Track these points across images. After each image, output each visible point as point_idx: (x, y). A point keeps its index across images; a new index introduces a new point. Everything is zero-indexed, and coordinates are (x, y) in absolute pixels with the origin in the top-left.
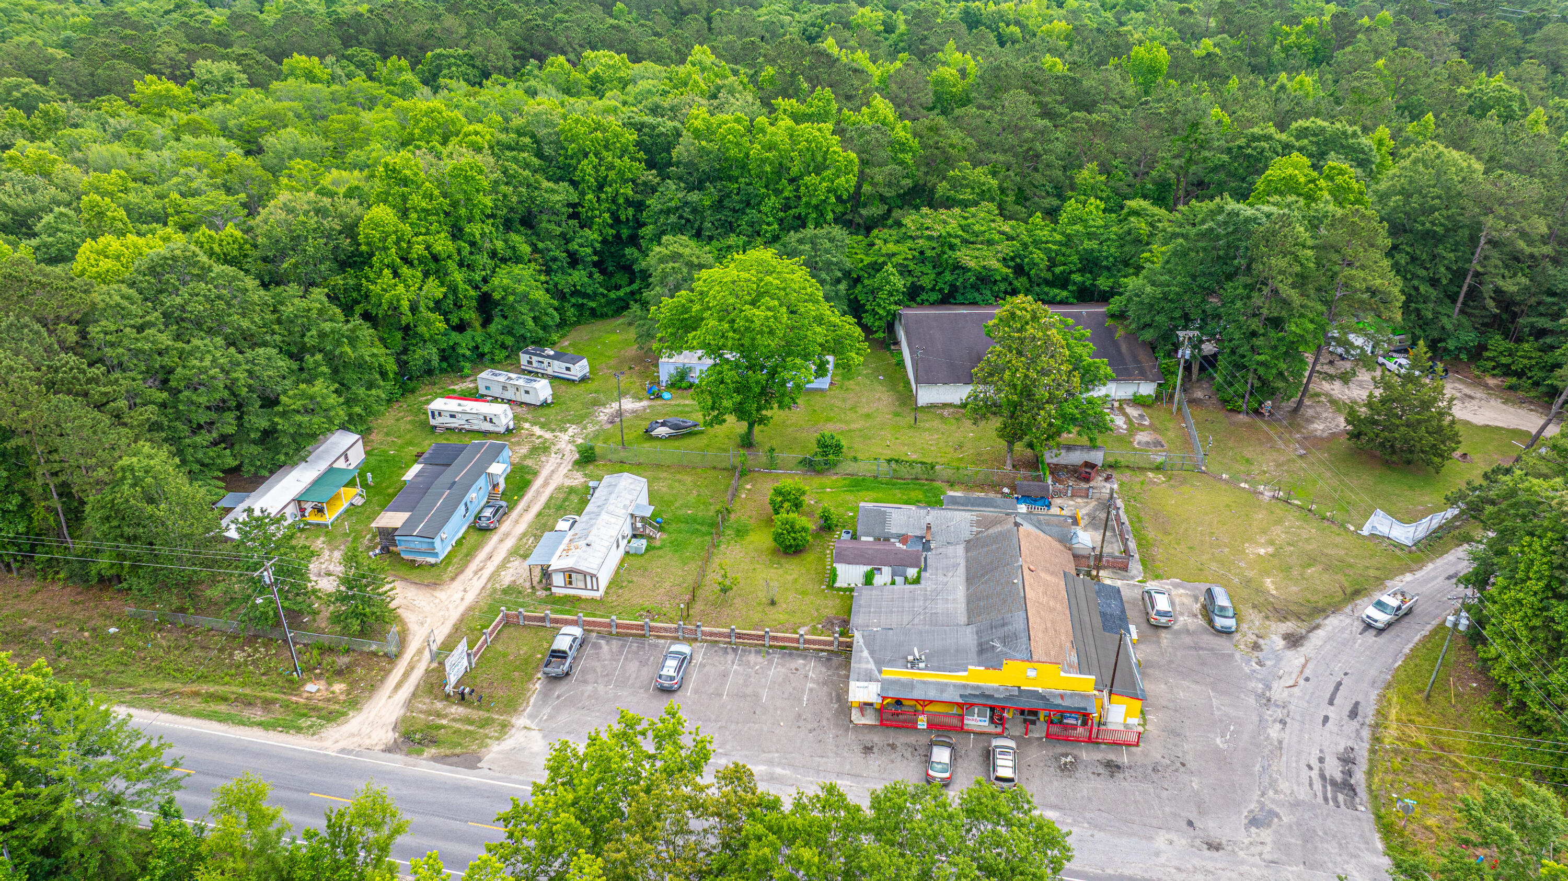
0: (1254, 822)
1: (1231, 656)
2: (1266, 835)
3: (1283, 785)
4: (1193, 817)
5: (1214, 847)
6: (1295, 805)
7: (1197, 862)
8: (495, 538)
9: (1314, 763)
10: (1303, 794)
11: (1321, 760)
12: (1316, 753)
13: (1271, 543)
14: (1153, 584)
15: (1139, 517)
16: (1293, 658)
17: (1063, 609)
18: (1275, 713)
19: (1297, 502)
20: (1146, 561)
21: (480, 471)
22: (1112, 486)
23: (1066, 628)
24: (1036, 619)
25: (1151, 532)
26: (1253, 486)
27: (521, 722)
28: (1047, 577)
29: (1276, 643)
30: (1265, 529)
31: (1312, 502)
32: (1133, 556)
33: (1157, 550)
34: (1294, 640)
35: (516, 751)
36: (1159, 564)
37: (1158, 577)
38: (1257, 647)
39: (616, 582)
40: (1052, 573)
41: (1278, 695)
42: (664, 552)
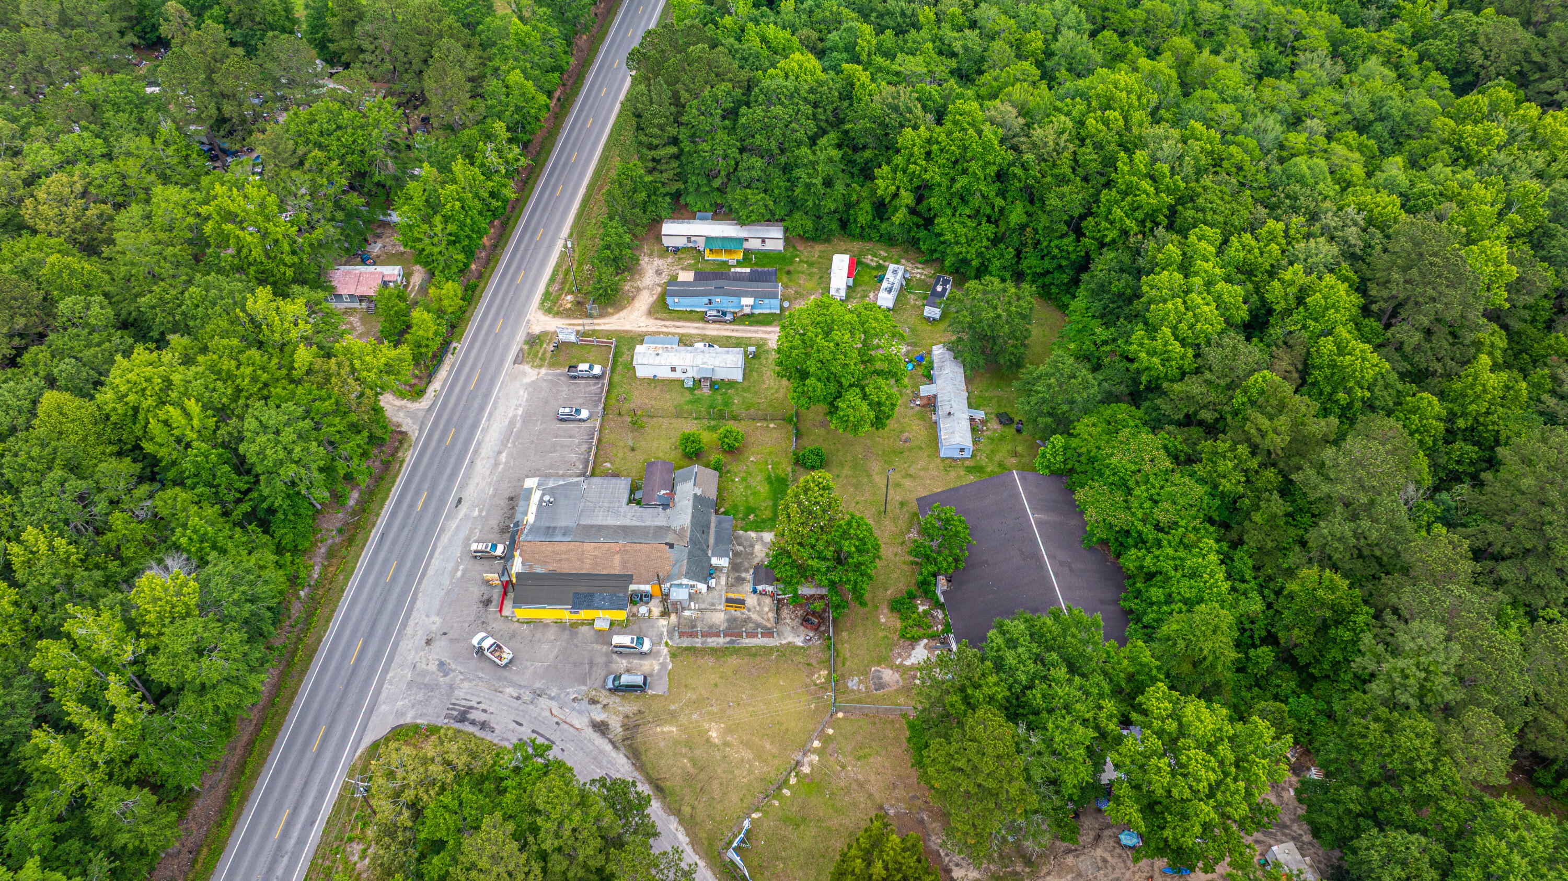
0: (441, 664)
1: (584, 683)
2: (433, 667)
3: (466, 685)
4: (449, 636)
5: (428, 642)
6: (451, 687)
7: (420, 633)
8: (700, 325)
9: (481, 706)
10: (459, 693)
11: (484, 711)
12: (491, 709)
13: (726, 744)
14: (665, 651)
15: (755, 655)
16: (580, 722)
17: (586, 568)
18: (527, 696)
19: (793, 781)
20: (691, 650)
21: (739, 295)
22: (799, 642)
23: (567, 568)
24: (564, 547)
25: (734, 661)
26: (815, 751)
27: (543, 371)
28: (617, 560)
29: (599, 716)
30: (747, 745)
31: (794, 794)
32: (698, 642)
33: (710, 662)
34: (601, 728)
35: (524, 374)
36: (692, 659)
37: (673, 655)
38: (593, 702)
39: (654, 381)
40: (624, 564)
41: (543, 702)
42: (688, 396)
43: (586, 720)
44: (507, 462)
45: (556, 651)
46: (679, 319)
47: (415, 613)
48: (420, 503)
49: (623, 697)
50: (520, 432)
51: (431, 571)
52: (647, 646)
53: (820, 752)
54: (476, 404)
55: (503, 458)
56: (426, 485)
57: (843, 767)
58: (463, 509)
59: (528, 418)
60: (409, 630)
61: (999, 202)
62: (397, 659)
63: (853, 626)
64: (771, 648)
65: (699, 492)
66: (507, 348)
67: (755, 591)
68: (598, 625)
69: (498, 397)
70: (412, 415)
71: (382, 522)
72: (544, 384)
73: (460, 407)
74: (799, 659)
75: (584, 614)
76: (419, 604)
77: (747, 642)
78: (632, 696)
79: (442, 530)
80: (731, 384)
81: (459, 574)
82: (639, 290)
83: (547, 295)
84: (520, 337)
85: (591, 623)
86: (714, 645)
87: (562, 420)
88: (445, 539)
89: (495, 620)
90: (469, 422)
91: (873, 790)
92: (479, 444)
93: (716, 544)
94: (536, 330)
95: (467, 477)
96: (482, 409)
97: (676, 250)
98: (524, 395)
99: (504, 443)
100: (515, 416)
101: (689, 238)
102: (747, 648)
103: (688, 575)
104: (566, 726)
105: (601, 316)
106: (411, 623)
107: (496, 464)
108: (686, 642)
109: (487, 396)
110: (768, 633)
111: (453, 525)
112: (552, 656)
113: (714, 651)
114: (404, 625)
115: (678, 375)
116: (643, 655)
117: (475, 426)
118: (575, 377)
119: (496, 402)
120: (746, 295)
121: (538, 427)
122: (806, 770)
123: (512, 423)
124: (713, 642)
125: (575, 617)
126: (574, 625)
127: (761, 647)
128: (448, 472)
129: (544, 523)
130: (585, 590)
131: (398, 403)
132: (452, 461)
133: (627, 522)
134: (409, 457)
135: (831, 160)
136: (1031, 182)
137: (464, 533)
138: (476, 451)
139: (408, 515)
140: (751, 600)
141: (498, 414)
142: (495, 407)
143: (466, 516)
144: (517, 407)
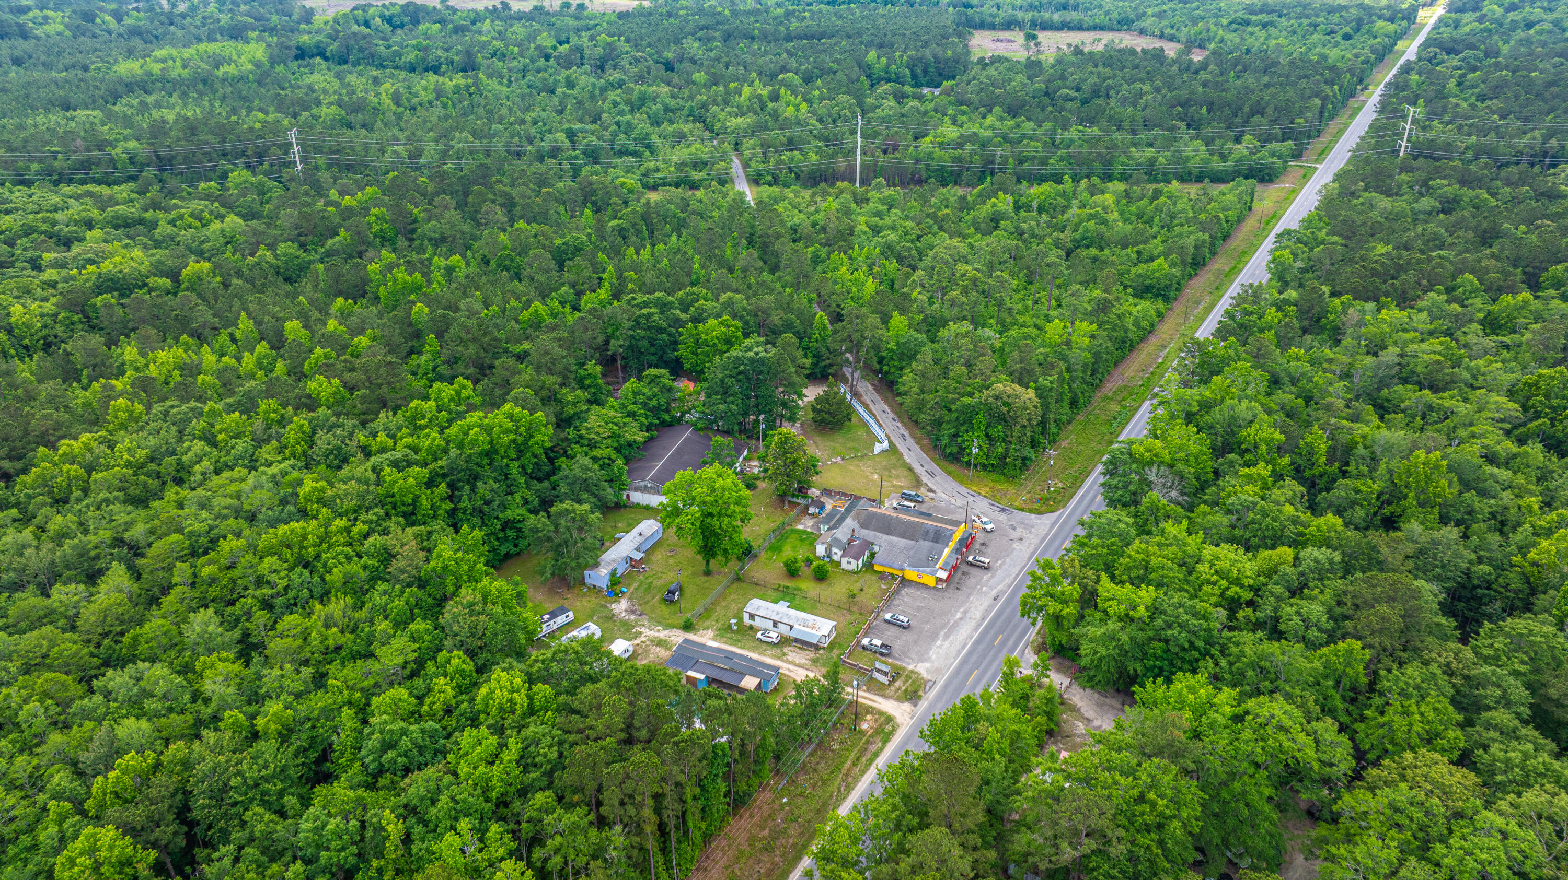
2: (1019, 529)
4: (1008, 538)
5: (1021, 539)
9: (992, 510)
12: (987, 508)
19: (848, 457)
26: (831, 461)
27: (911, 667)
30: (862, 470)
31: (850, 454)
34: (931, 491)
35: (928, 671)
38: (932, 499)
41: (959, 504)
50: (942, 628)
51: (1018, 568)
54: (974, 657)
55: (959, 615)
58: (994, 592)
59: (934, 636)
60: (1033, 546)
62: (1040, 537)
66: (939, 697)
69: (955, 659)
72: (914, 656)
73: (988, 658)
76: (1027, 556)
79: (1009, 586)
81: (1000, 562)
83: (886, 740)
84: (923, 705)
88: (1008, 581)
90: (982, 646)
92: (976, 629)
94: (907, 706)
95: (988, 611)
96: (971, 653)
98: (933, 654)
99: (956, 624)
100: (944, 641)
104: (949, 495)
107: (965, 612)
109: (964, 662)
111: (1001, 586)
117: (978, 642)
121: (927, 627)
122: (840, 458)
123: (947, 637)
128: (1003, 618)
132: (999, 624)
133: (885, 536)
137: (994, 580)
138: (979, 625)
141: (957, 646)
142: (959, 652)
143: (992, 588)
144: (940, 647)
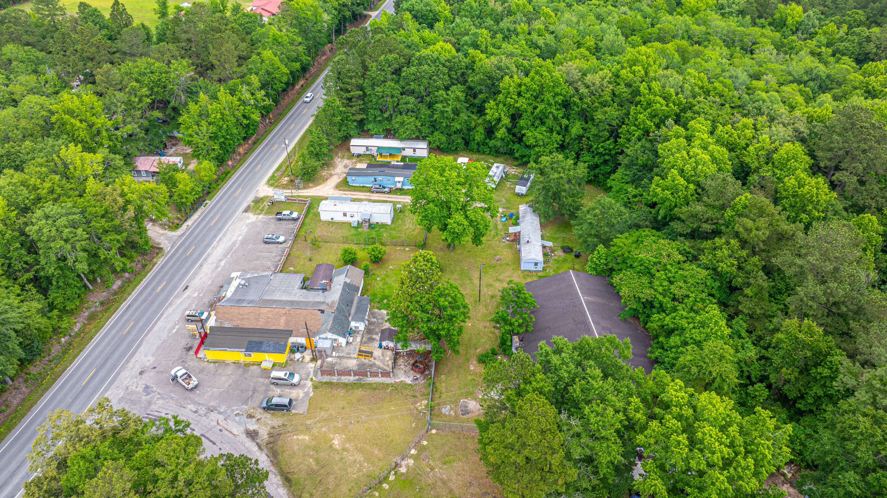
0: (147, 387)
1: (246, 404)
2: (140, 389)
3: (161, 402)
4: (157, 369)
5: (141, 373)
6: (149, 403)
7: (138, 366)
8: (368, 194)
10: (154, 407)
13: (344, 449)
14: (309, 384)
15: (375, 389)
16: (238, 430)
17: (260, 325)
18: (202, 410)
19: (392, 478)
20: (330, 384)
21: (394, 176)
22: (409, 381)
23: (246, 324)
24: (246, 310)
25: (359, 393)
26: (412, 456)
27: (261, 216)
28: (283, 320)
29: (252, 426)
30: (360, 450)
31: (391, 488)
32: (335, 379)
33: (342, 392)
34: (252, 435)
35: (248, 218)
36: (328, 390)
37: (315, 387)
38: (250, 416)
39: (332, 223)
40: (287, 323)
41: (214, 416)
42: (353, 231)
43: (242, 429)
44: (225, 266)
45: (230, 382)
46: (355, 191)
47: (137, 354)
48: (160, 288)
49: (273, 414)
50: (237, 249)
51: (156, 328)
52: (296, 379)
53: (415, 458)
54: (212, 233)
55: (222, 263)
56: (167, 277)
57: (432, 469)
58: (188, 292)
59: (244, 242)
60: (130, 365)
61: (565, 122)
62: (116, 383)
63: (450, 372)
64: (388, 385)
65: (348, 281)
66: (240, 204)
67: (380, 347)
68: (264, 365)
69: (228, 230)
70: (169, 239)
71: (130, 299)
72: (260, 224)
73: (201, 235)
74: (407, 392)
75: (256, 357)
76: (142, 349)
77: (370, 380)
78: (280, 413)
79: (170, 304)
80: (383, 226)
81: (175, 331)
82: (331, 175)
83: (273, 177)
84: (251, 198)
85: (259, 364)
86: (346, 381)
87: (266, 242)
88: (170, 310)
89: (192, 360)
90: (205, 243)
91: (454, 487)
92: (209, 255)
93: (356, 313)
94: (261, 195)
95: (196, 273)
96: (215, 236)
97: (359, 156)
98: (245, 229)
99: (225, 256)
100: (236, 241)
101: (367, 147)
102: (370, 384)
103: (331, 331)
104: (226, 433)
105: (304, 188)
106: (133, 360)
107: (217, 267)
108: (326, 379)
109: (220, 229)
110: (386, 374)
111: (179, 301)
112: (227, 385)
113: (346, 385)
114: (128, 361)
115: (348, 219)
116: (293, 385)
117: (209, 245)
118: (280, 219)
119: (226, 232)
120: (399, 176)
121: (251, 246)
122: (403, 470)
123: (234, 244)
124: (345, 379)
125: (248, 359)
126: (247, 365)
127: (380, 384)
128: (183, 270)
129: (237, 297)
130: (257, 339)
131: (162, 231)
132: (188, 264)
133: (296, 299)
134: (160, 261)
135: (457, 99)
136: (584, 106)
137: (186, 305)
138: (205, 259)
139: (150, 294)
140: (377, 353)
141: (225, 240)
142: (224, 235)
143: (189, 297)
144: (239, 235)
